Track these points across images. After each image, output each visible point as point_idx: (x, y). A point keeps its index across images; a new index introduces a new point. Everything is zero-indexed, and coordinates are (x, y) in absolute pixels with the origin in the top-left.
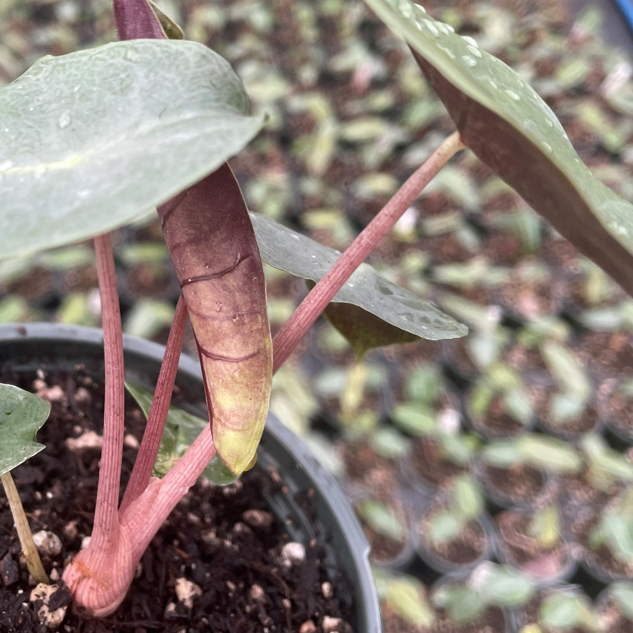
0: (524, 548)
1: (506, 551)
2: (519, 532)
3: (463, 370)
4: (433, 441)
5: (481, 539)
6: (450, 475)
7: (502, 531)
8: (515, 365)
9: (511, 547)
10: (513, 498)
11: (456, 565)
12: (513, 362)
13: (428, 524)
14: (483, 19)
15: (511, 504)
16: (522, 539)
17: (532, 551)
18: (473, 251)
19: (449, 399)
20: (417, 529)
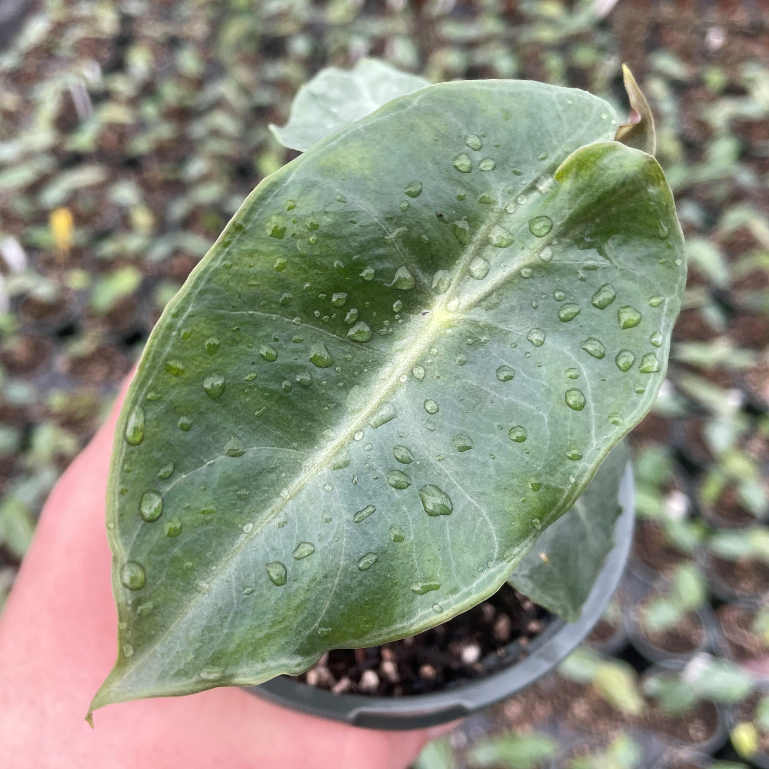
0: (745, 645)
1: (725, 646)
2: (740, 627)
3: (696, 456)
4: (656, 527)
5: (699, 631)
6: (671, 562)
7: (722, 624)
8: (753, 455)
9: (731, 643)
10: (738, 592)
11: (669, 654)
12: (751, 450)
13: (643, 611)
14: (751, 80)
15: (734, 598)
16: (744, 636)
17: (754, 650)
18: (718, 330)
19: (677, 485)
20: (632, 615)
